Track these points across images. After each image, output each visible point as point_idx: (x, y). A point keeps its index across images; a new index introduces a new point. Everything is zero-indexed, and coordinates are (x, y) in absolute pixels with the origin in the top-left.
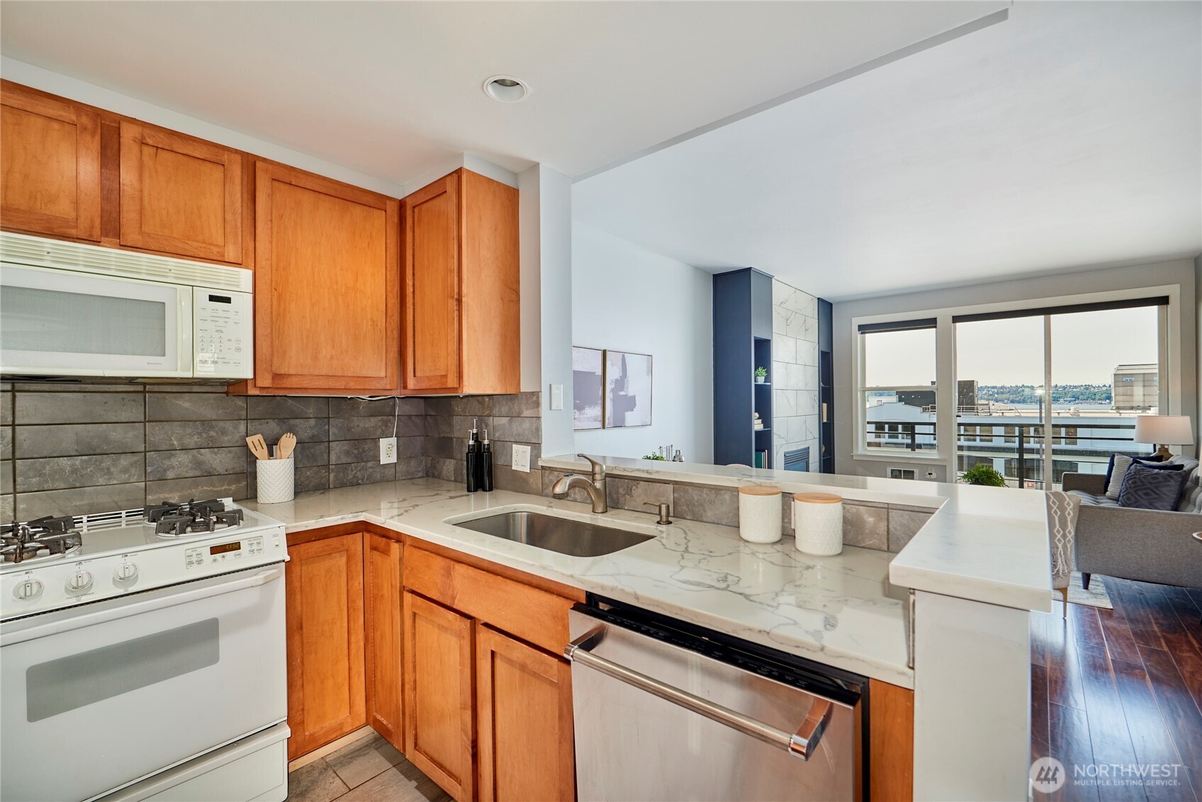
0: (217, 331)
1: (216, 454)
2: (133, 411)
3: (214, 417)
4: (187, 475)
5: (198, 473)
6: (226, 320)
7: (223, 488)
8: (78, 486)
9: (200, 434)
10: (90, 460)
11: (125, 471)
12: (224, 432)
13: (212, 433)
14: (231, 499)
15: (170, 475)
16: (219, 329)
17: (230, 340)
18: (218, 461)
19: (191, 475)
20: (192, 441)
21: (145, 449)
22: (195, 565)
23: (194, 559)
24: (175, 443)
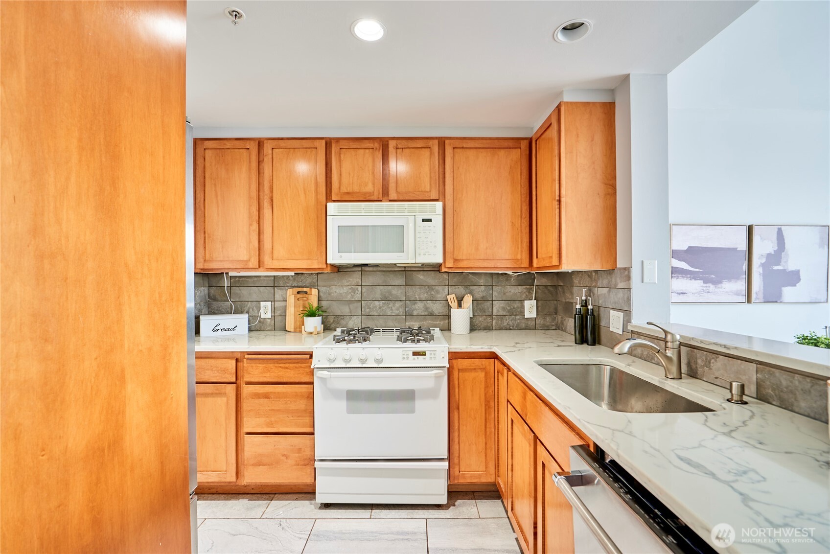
0: (426, 238)
1: (434, 304)
2: (400, 281)
3: (434, 284)
4: (422, 314)
5: (426, 313)
6: (430, 231)
7: (437, 323)
8: (381, 314)
9: (427, 292)
10: (385, 303)
11: (398, 309)
12: (438, 292)
13: (433, 293)
14: (439, 329)
15: (415, 313)
16: (427, 236)
17: (431, 242)
18: (435, 307)
19: (423, 314)
20: (424, 296)
21: (405, 299)
22: (406, 359)
23: (405, 356)
24: (417, 297)
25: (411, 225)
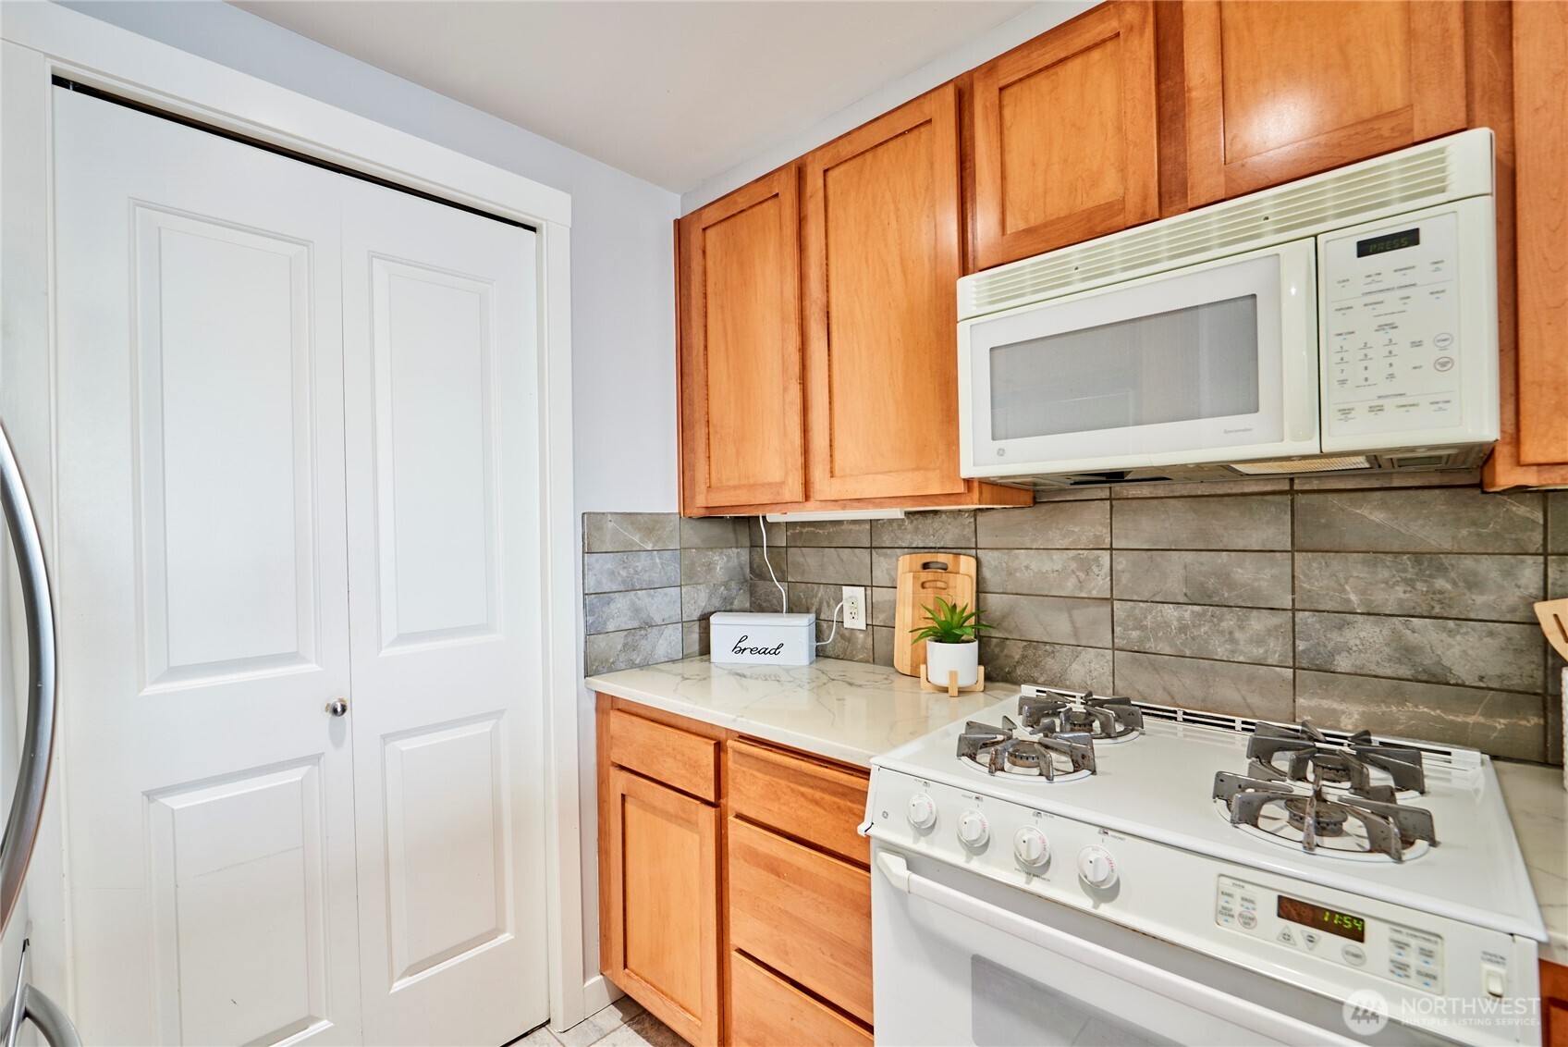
0: (1381, 328)
1: (1450, 632)
2: (1270, 530)
3: (1447, 546)
4: (1380, 672)
5: (1405, 671)
6: (1405, 292)
7: (1471, 720)
8: (1188, 654)
9: (1410, 583)
10: (1204, 613)
11: (1259, 641)
12: (1473, 583)
13: (1441, 583)
14: (1474, 751)
15: (1343, 663)
16: (1388, 320)
17: (1417, 344)
18: (1457, 650)
19: (1389, 672)
20: (1393, 597)
21: (1293, 604)
22: (1236, 922)
23: (1237, 907)
24: (1353, 597)
25: (1295, 290)
